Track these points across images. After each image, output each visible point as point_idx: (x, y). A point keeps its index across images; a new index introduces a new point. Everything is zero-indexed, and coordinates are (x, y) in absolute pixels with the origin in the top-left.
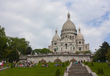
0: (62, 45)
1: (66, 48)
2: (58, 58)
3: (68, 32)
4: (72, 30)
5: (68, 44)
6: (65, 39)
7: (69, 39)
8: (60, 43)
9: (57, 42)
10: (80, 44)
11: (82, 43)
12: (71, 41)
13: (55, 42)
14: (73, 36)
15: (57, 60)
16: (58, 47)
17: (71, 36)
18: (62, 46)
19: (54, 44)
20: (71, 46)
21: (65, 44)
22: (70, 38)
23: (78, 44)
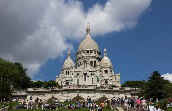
0: (78, 75)
1: (85, 80)
2: (78, 95)
3: (87, 54)
4: (93, 52)
5: (89, 74)
6: (83, 65)
7: (90, 66)
8: (75, 72)
9: (70, 71)
10: (106, 74)
11: (109, 72)
12: (93, 69)
13: (68, 71)
14: (95, 62)
16: (73, 77)
17: (92, 61)
18: (78, 77)
19: (65, 73)
20: (93, 76)
21: (83, 73)
23: (104, 74)
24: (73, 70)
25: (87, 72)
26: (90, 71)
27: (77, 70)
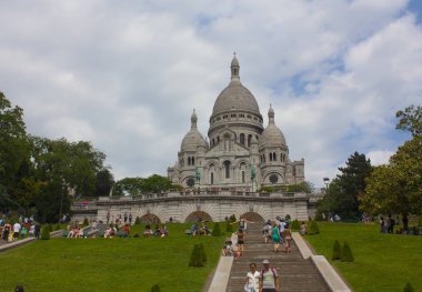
0: (212, 165)
1: (228, 176)
2: (198, 208)
3: (233, 120)
4: (246, 115)
5: (235, 162)
6: (222, 144)
7: (236, 146)
8: (207, 158)
9: (195, 156)
10: (274, 163)
11: (278, 158)
12: (243, 152)
13: (191, 156)
14: (250, 136)
15: (195, 213)
16: (200, 170)
17: (242, 135)
18: (212, 170)
19: (186, 162)
20: (243, 167)
21: (222, 160)
22: (239, 141)
23: (268, 162)
24: (202, 154)
25: (232, 159)
26: (237, 157)
27: (210, 154)
